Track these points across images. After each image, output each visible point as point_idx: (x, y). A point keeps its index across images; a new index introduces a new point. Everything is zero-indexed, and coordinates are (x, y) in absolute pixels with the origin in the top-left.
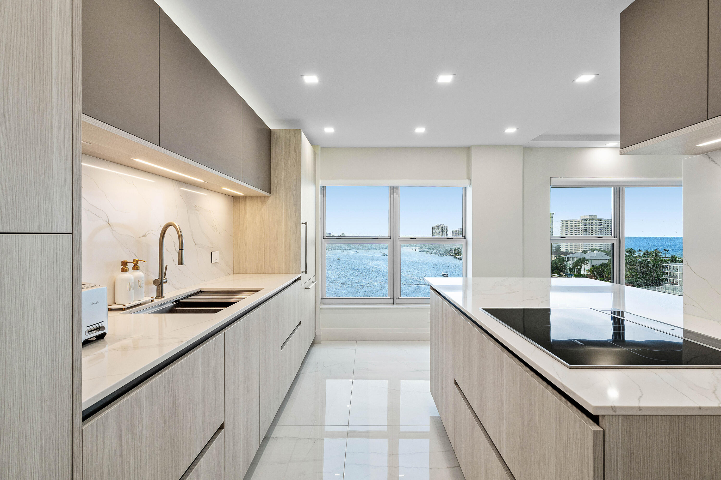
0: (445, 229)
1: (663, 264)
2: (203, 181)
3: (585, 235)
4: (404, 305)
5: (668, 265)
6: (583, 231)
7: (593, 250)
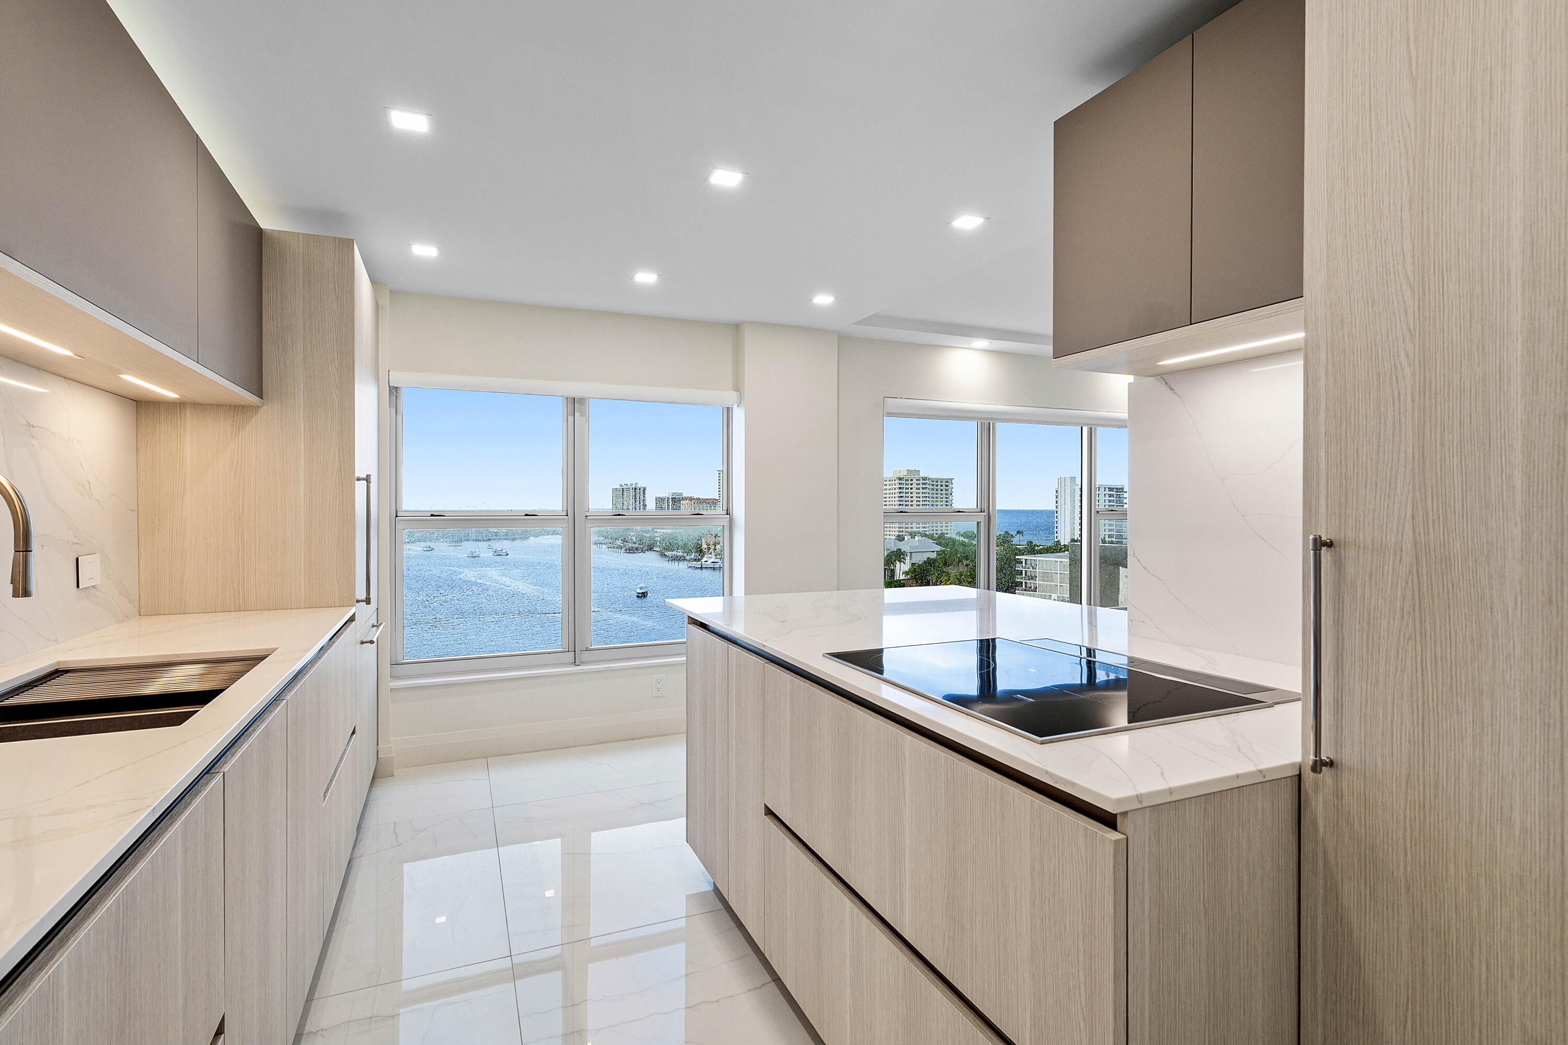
0: (639, 493)
1: (1017, 557)
2: (69, 353)
3: (900, 507)
4: (599, 665)
5: (1023, 558)
6: (898, 499)
7: (913, 535)
